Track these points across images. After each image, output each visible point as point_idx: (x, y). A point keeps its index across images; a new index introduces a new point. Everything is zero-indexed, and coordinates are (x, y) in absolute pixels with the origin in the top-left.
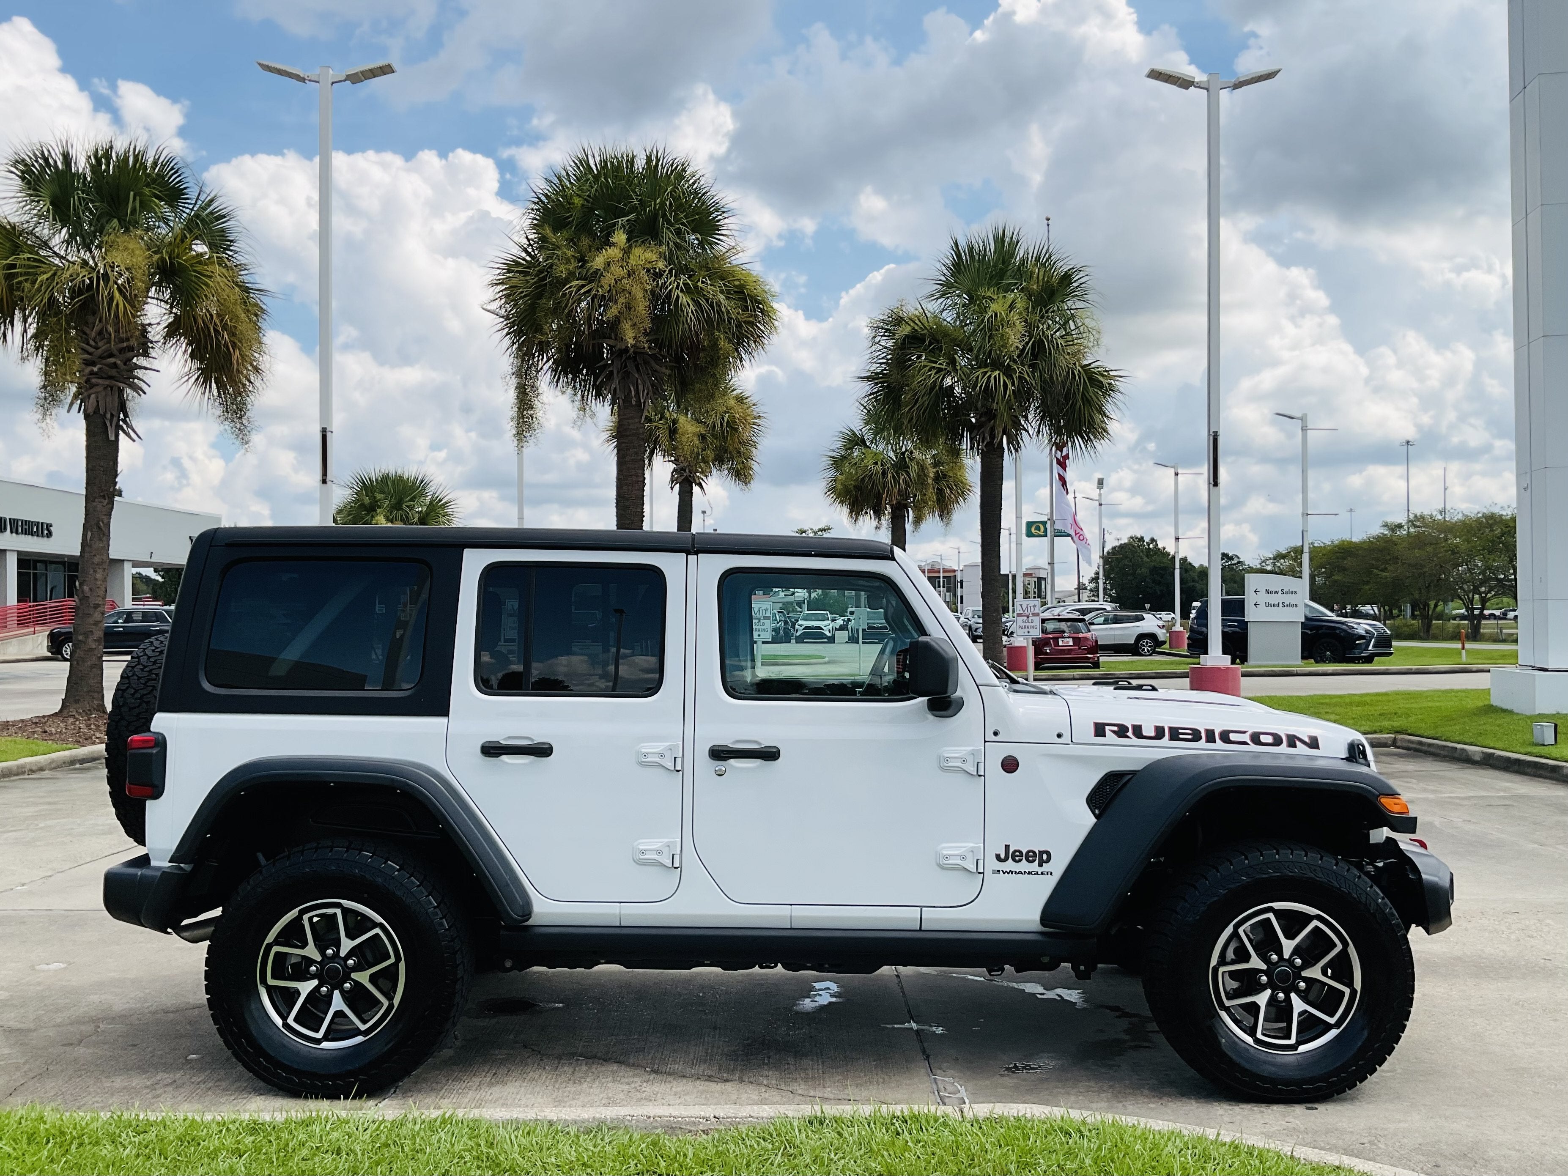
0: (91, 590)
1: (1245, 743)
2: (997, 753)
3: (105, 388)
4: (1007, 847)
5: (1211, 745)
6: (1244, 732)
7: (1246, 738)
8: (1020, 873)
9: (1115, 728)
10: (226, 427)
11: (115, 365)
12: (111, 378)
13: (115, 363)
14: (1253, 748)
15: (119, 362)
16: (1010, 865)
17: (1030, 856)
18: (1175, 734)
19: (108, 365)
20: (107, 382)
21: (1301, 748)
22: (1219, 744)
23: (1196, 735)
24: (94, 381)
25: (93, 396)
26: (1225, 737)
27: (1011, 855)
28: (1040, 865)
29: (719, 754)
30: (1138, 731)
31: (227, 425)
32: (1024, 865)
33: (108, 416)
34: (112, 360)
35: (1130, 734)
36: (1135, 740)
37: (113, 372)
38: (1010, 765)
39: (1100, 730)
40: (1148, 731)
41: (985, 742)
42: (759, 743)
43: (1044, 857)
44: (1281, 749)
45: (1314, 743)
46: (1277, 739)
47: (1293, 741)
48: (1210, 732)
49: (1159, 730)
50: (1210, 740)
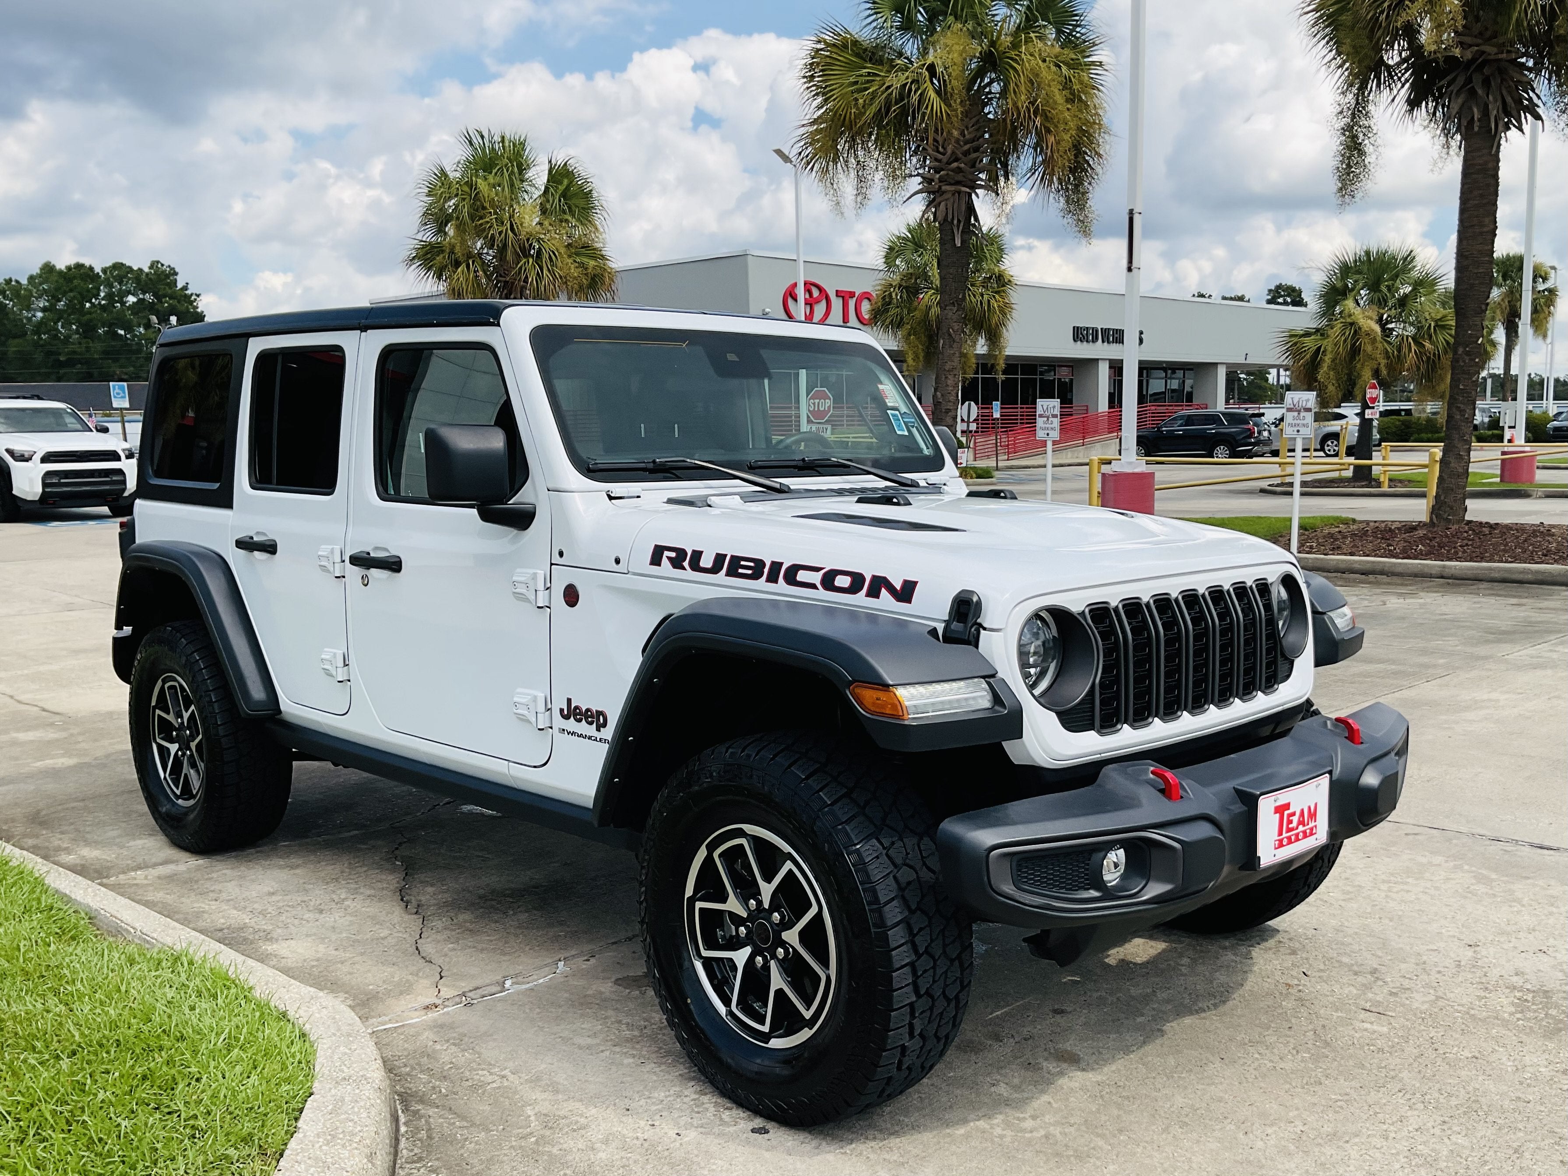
0: (942, 395)
1: (813, 586)
2: (561, 580)
3: (953, 194)
4: (569, 701)
5: (771, 587)
6: (817, 569)
7: (815, 578)
8: (580, 736)
9: (673, 555)
10: (1070, 220)
11: (959, 170)
12: (958, 183)
13: (958, 168)
14: (822, 594)
15: (962, 165)
16: (572, 724)
17: (589, 716)
18: (735, 567)
19: (953, 170)
20: (953, 188)
21: (886, 600)
22: (781, 585)
23: (757, 569)
24: (944, 188)
25: (943, 204)
26: (792, 574)
27: (572, 712)
28: (598, 730)
29: (362, 561)
30: (696, 560)
31: (1069, 219)
32: (583, 728)
33: (955, 222)
34: (955, 165)
35: (686, 564)
36: (689, 574)
37: (959, 177)
38: (571, 596)
39: (656, 560)
40: (707, 561)
41: (552, 564)
42: (386, 550)
43: (601, 720)
44: (860, 599)
45: (905, 593)
46: (857, 581)
47: (878, 585)
48: (776, 566)
49: (720, 559)
50: (773, 578)
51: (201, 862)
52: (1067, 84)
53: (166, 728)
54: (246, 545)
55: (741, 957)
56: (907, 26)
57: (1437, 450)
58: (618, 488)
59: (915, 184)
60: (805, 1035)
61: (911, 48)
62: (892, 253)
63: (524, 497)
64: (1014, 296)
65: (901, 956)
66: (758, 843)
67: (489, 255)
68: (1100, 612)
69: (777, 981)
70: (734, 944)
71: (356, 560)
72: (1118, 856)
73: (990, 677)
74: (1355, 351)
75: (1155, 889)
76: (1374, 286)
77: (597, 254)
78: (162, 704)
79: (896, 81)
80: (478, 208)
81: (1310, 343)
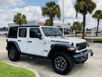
2: (44, 42)
7: (63, 42)
15: (52, 16)
16: (45, 51)
17: (46, 51)
18: (57, 41)
21: (67, 43)
23: (59, 42)
25: (51, 18)
26: (61, 42)
29: (29, 42)
30: (54, 41)
38: (45, 43)
39: (51, 41)
40: (55, 41)
42: (31, 41)
43: (47, 51)
44: (66, 43)
45: (69, 43)
46: (65, 42)
47: (67, 42)
48: (60, 41)
49: (56, 41)
50: (60, 42)
51: (14, 62)
52: (59, 11)
53: (11, 53)
54: (18, 41)
55: (59, 65)
56: (48, 7)
57: (82, 34)
58: (48, 37)
59: (49, 17)
60: (64, 69)
61: (49, 8)
62: (46, 21)
63: (41, 37)
64: (54, 24)
65: (71, 64)
66: (60, 58)
67: (18, 21)
68: (79, 44)
69: (62, 66)
70: (59, 64)
71: (28, 42)
72: (82, 58)
73: (74, 47)
74: (75, 28)
75: (84, 59)
76: (76, 24)
77: (26, 21)
78: (11, 51)
79: (48, 10)
80: (18, 18)
81: (73, 27)
